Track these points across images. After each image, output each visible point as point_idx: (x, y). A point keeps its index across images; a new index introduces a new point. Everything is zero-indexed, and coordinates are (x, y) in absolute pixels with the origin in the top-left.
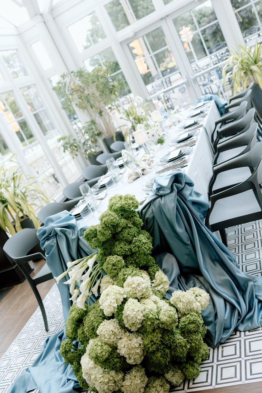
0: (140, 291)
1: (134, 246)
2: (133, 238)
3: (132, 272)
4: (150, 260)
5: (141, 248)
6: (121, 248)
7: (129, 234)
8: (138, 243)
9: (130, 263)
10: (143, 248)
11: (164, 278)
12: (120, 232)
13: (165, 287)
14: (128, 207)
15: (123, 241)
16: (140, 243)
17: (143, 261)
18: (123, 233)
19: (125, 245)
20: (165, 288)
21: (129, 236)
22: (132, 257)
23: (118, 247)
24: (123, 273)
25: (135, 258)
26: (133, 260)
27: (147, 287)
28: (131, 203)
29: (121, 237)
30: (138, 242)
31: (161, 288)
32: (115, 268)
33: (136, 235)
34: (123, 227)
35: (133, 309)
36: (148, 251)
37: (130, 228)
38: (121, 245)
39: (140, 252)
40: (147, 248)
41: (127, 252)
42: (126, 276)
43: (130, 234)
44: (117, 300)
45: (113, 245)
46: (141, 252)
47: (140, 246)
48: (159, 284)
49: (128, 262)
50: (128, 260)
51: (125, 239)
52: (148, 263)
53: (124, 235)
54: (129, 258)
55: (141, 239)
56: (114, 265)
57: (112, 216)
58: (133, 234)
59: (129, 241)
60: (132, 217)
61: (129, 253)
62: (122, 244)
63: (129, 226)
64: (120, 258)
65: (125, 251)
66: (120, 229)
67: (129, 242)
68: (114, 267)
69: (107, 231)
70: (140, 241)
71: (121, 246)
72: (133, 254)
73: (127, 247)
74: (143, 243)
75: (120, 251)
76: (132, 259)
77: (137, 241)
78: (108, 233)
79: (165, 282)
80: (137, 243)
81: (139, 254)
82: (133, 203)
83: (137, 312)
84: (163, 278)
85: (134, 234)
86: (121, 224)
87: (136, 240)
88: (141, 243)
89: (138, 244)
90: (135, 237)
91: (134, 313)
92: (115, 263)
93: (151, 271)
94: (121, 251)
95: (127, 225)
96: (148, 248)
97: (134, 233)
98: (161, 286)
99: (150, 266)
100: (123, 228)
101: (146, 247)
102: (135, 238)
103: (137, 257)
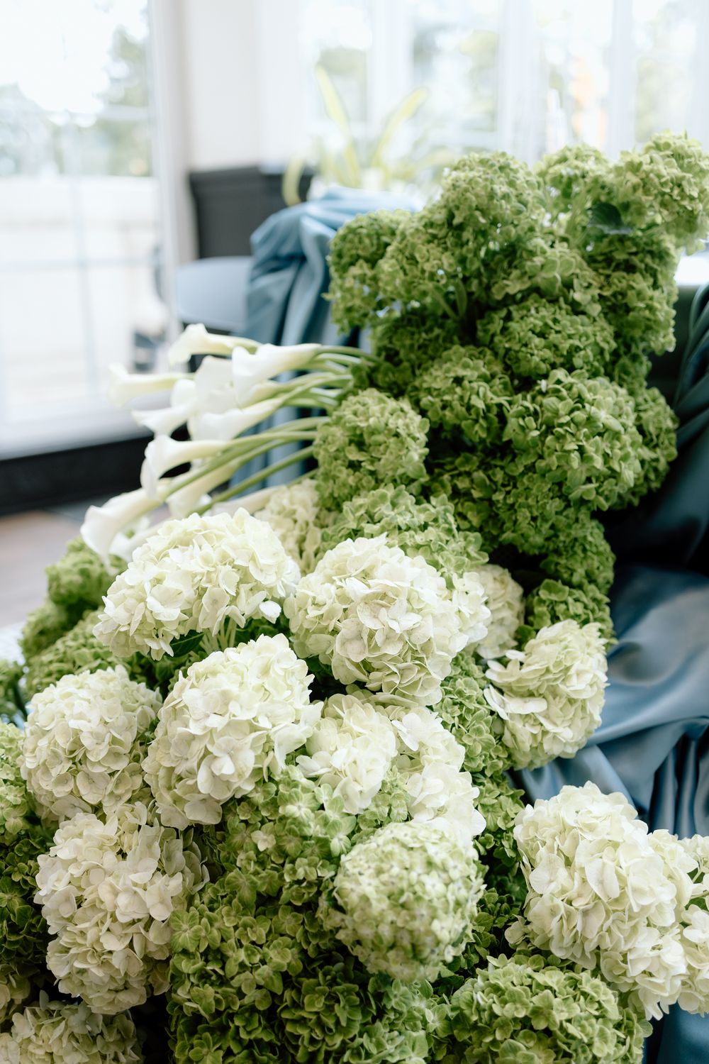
0: (365, 638)
1: (527, 404)
2: (553, 366)
3: (424, 527)
4: (584, 550)
5: (560, 438)
6: (458, 381)
7: (542, 335)
8: (560, 405)
9: (455, 488)
10: (571, 446)
11: (578, 674)
12: (509, 300)
13: (548, 726)
14: (635, 188)
15: (496, 354)
16: (572, 411)
17: (534, 519)
18: (516, 315)
19: (488, 379)
20: (545, 733)
21: (537, 341)
22: (485, 466)
23: (448, 371)
24: (374, 505)
25: (499, 476)
26: (482, 486)
28: (664, 172)
29: (497, 325)
30: (561, 399)
31: (526, 717)
32: (354, 455)
33: (577, 361)
34: (538, 280)
35: (226, 698)
36: (589, 480)
37: (576, 309)
38: (466, 366)
39: (541, 457)
40: (590, 459)
41: (476, 421)
42: (368, 528)
43: (553, 337)
44: (201, 593)
45: (430, 354)
46: (541, 464)
47: (561, 425)
48: (533, 686)
49: (446, 477)
50: (456, 469)
51: (508, 350)
52: (557, 552)
53: (513, 325)
54: (467, 461)
55: (588, 396)
56: (359, 443)
57: (511, 184)
58: (565, 346)
59: (523, 368)
61: (478, 432)
62: (476, 368)
63: (577, 296)
64: (414, 426)
65: (469, 408)
66: (514, 286)
67: (520, 377)
68: (353, 447)
69: (435, 250)
70: (580, 399)
71: (461, 372)
72: (501, 450)
73: (490, 394)
74: (590, 420)
75: (440, 393)
76: (479, 475)
77: (564, 393)
78: (440, 263)
79: (571, 701)
80: (550, 401)
81: (531, 468)
82: (679, 185)
83: (233, 725)
84: (572, 671)
85: (577, 349)
86: (538, 260)
87: (559, 382)
88: (576, 413)
89: (556, 414)
90: (571, 369)
91: (216, 722)
92: (373, 432)
93: (542, 602)
94: (447, 398)
95: (568, 285)
96: (598, 463)
97: (577, 343)
98: (535, 706)
99: (556, 577)
100: (536, 290)
101: (590, 449)
102: (560, 374)
103: (512, 481)
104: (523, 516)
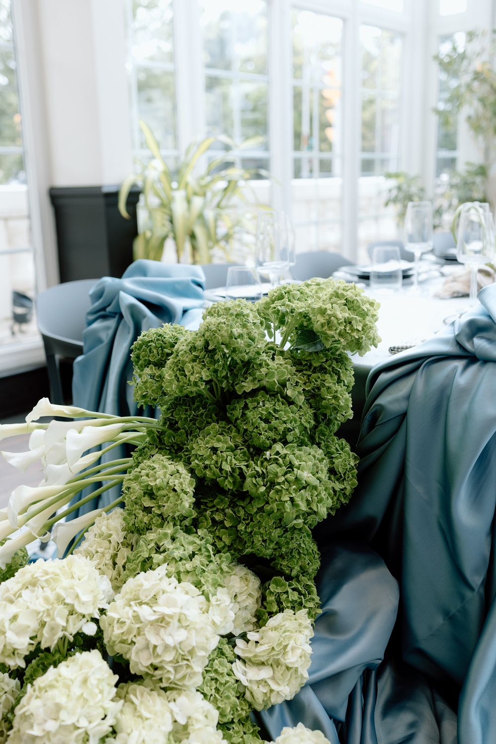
0: (151, 650)
1: (258, 469)
2: (275, 441)
3: (192, 556)
4: (299, 553)
5: (278, 491)
6: (214, 450)
7: (267, 421)
8: (278, 470)
9: (213, 520)
10: (286, 498)
11: (293, 649)
12: (246, 395)
13: (274, 686)
14: (322, 325)
15: (238, 431)
16: (286, 473)
17: (264, 541)
18: (250, 406)
19: (233, 450)
20: (272, 691)
21: (263, 424)
22: (233, 505)
23: (208, 443)
24: (160, 540)
25: (242, 513)
26: (231, 518)
27: (191, 652)
28: (340, 316)
29: (238, 413)
30: (280, 466)
31: (259, 682)
32: (147, 503)
33: (290, 437)
34: (264, 383)
35: (58, 708)
36: (297, 517)
37: (290, 402)
38: (219, 441)
39: (267, 503)
40: (297, 506)
41: (226, 478)
42: (157, 558)
43: (274, 422)
44: (43, 624)
45: (194, 429)
46: (267, 508)
47: (279, 484)
48: (263, 659)
49: (208, 513)
50: (214, 506)
51: (246, 430)
52: (282, 557)
53: (249, 414)
54: (222, 501)
55: (296, 462)
56: (150, 493)
57: (244, 326)
58: (281, 428)
59: (256, 443)
60: (322, 370)
61: (228, 485)
62: (226, 442)
63: (289, 392)
64: (185, 482)
65: (221, 470)
66: (248, 386)
67: (254, 447)
68: (147, 498)
69: (197, 366)
70: (291, 466)
71: (216, 445)
72: (241, 496)
73: (234, 461)
74: (297, 479)
75: (202, 458)
76: (229, 511)
77: (281, 461)
78: (199, 374)
79: (288, 668)
80: (273, 467)
81: (261, 510)
82: (350, 323)
83: (62, 727)
84: (289, 648)
85: (289, 430)
86: (264, 370)
87: (278, 453)
88: (288, 475)
89: (276, 475)
90: (285, 443)
91: (51, 726)
92: (159, 489)
93: (271, 593)
94: (207, 462)
95: (284, 385)
96: (303, 507)
97: (289, 426)
98: (265, 673)
99: (281, 573)
100: (263, 388)
101: (298, 500)
102: (278, 447)
103: (250, 517)
104: (258, 540)
